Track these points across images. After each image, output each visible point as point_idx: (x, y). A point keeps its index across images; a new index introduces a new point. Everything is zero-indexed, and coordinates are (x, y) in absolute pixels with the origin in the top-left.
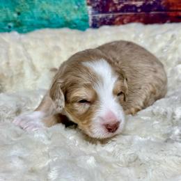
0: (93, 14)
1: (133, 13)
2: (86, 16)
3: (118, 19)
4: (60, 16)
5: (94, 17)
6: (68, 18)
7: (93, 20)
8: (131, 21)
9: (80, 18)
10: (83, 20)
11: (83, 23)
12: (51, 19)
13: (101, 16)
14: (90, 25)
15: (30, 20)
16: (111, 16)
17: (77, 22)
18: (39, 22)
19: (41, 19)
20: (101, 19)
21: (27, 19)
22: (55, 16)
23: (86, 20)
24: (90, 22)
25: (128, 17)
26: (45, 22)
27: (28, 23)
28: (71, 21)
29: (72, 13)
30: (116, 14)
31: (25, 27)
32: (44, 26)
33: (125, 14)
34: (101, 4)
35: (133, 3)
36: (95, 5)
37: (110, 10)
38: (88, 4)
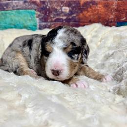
0: (39, 22)
1: (61, 23)
2: (36, 23)
4: (21, 23)
5: (40, 24)
6: (26, 25)
9: (32, 24)
10: (34, 25)
11: (34, 27)
12: (16, 25)
13: (44, 24)
14: (38, 28)
16: (49, 24)
17: (31, 26)
18: (10, 26)
19: (11, 24)
23: (35, 26)
24: (38, 27)
26: (13, 26)
28: (28, 26)
29: (28, 21)
30: (52, 23)
31: (1, 28)
33: (57, 23)
34: (44, 16)
35: (61, 17)
36: (41, 17)
37: (49, 21)
38: (37, 17)
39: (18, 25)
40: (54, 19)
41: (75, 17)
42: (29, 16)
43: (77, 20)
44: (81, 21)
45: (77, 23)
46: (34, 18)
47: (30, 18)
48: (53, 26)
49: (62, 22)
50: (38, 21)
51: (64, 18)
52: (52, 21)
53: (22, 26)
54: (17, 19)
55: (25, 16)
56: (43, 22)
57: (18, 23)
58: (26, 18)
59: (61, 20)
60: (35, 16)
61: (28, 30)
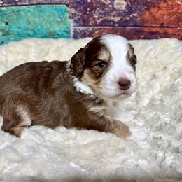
0: (74, 26)
1: (111, 27)
2: (68, 28)
4: (44, 28)
5: (75, 29)
6: (52, 30)
7: (74, 32)
9: (62, 29)
10: (65, 31)
11: (65, 34)
12: (36, 30)
13: (81, 28)
14: (72, 36)
15: (16, 30)
16: (91, 29)
17: (60, 33)
18: (25, 32)
19: (27, 29)
20: (81, 31)
21: (14, 29)
22: (39, 27)
23: (68, 32)
24: (72, 33)
25: (106, 31)
27: (15, 33)
28: (55, 32)
29: (56, 25)
30: (95, 28)
31: (12, 36)
32: (30, 36)
33: (104, 27)
34: (82, 17)
35: (112, 18)
37: (90, 24)
38: (70, 18)
39: (38, 30)
40: (98, 21)
41: (136, 17)
42: (57, 15)
43: (139, 23)
44: (146, 25)
45: (138, 28)
46: (66, 18)
47: (59, 19)
48: (97, 32)
49: (114, 25)
50: (72, 25)
51: (117, 19)
52: (95, 25)
53: (45, 32)
54: (37, 20)
55: (50, 16)
56: (80, 25)
58: (52, 19)
59: (112, 23)
60: (67, 15)
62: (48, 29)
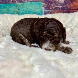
3: (53, 12)
4: (33, 10)
5: (45, 11)
6: (36, 11)
7: (44, 12)
8: (57, 12)
9: (40, 11)
10: (41, 12)
12: (30, 11)
13: (47, 10)
14: (43, 14)
15: (22, 11)
16: (51, 11)
17: (39, 12)
18: (25, 12)
19: (26, 11)
20: (47, 12)
21: (21, 11)
24: (43, 13)
25: (57, 11)
26: (27, 12)
29: (37, 9)
30: (52, 10)
31: (20, 14)
34: (47, 6)
35: (59, 6)
36: (45, 7)
37: (50, 9)
38: (43, 6)
39: (31, 12)
40: (54, 8)
41: (68, 6)
42: (38, 6)
43: (69, 8)
44: (71, 9)
45: (69, 10)
46: (41, 7)
49: (59, 9)
50: (43, 9)
51: (61, 7)
52: (52, 9)
54: (30, 8)
55: (35, 6)
56: (47, 9)
57: (31, 10)
59: (59, 8)
61: (37, 14)
62: (34, 11)
